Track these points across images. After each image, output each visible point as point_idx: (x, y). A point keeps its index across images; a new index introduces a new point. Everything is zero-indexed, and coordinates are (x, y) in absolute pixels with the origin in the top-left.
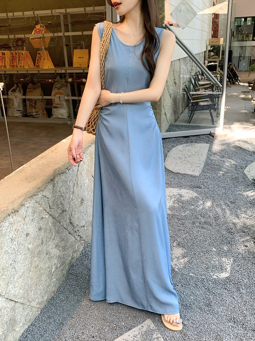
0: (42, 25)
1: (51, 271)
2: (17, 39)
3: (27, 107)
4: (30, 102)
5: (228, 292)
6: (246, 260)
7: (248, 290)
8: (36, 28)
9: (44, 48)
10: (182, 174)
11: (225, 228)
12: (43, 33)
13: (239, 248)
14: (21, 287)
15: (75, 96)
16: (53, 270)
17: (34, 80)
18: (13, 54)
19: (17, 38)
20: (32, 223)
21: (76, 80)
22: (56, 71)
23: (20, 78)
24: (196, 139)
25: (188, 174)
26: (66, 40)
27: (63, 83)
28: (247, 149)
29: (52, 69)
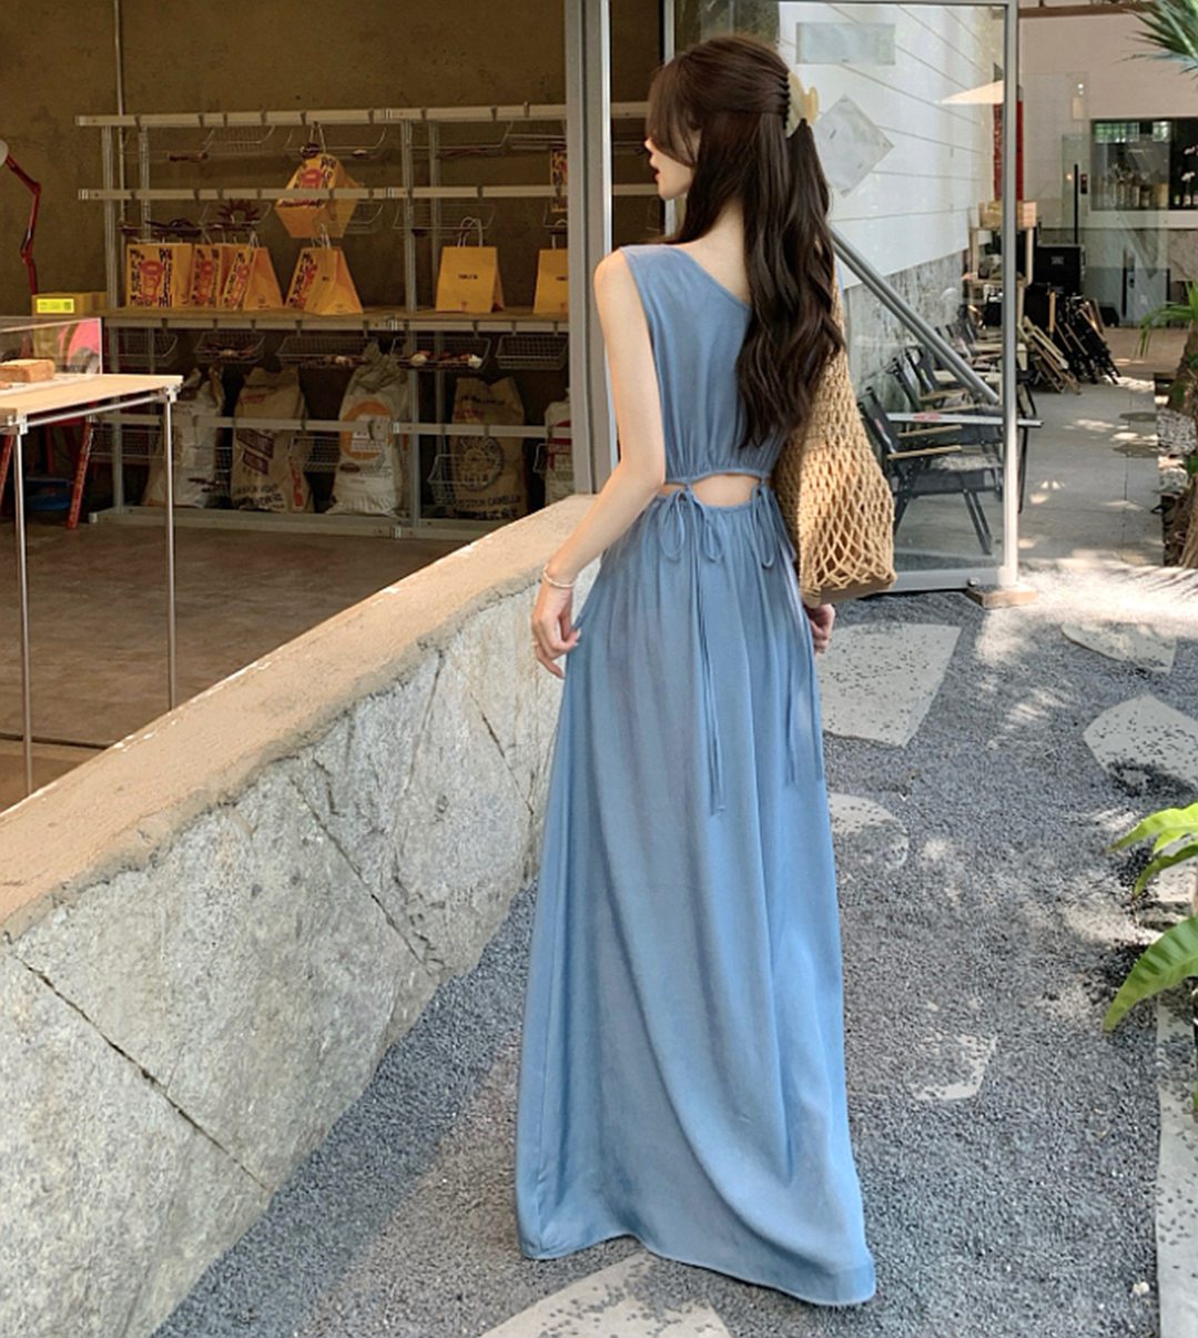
0: (329, 157)
1: (317, 1046)
2: (227, 205)
3: (235, 463)
5: (968, 1147)
6: (1047, 1044)
7: (1043, 1143)
8: (305, 167)
9: (331, 240)
10: (839, 737)
11: (983, 935)
12: (331, 184)
13: (1024, 1003)
14: (219, 1074)
15: (433, 421)
16: (324, 1045)
17: (277, 354)
18: (203, 256)
19: (231, 201)
20: (275, 852)
21: (441, 359)
22: (366, 323)
23: (222, 349)
24: (911, 608)
25: (862, 736)
26: (415, 210)
27: (389, 367)
28: (1106, 653)
29: (352, 317)
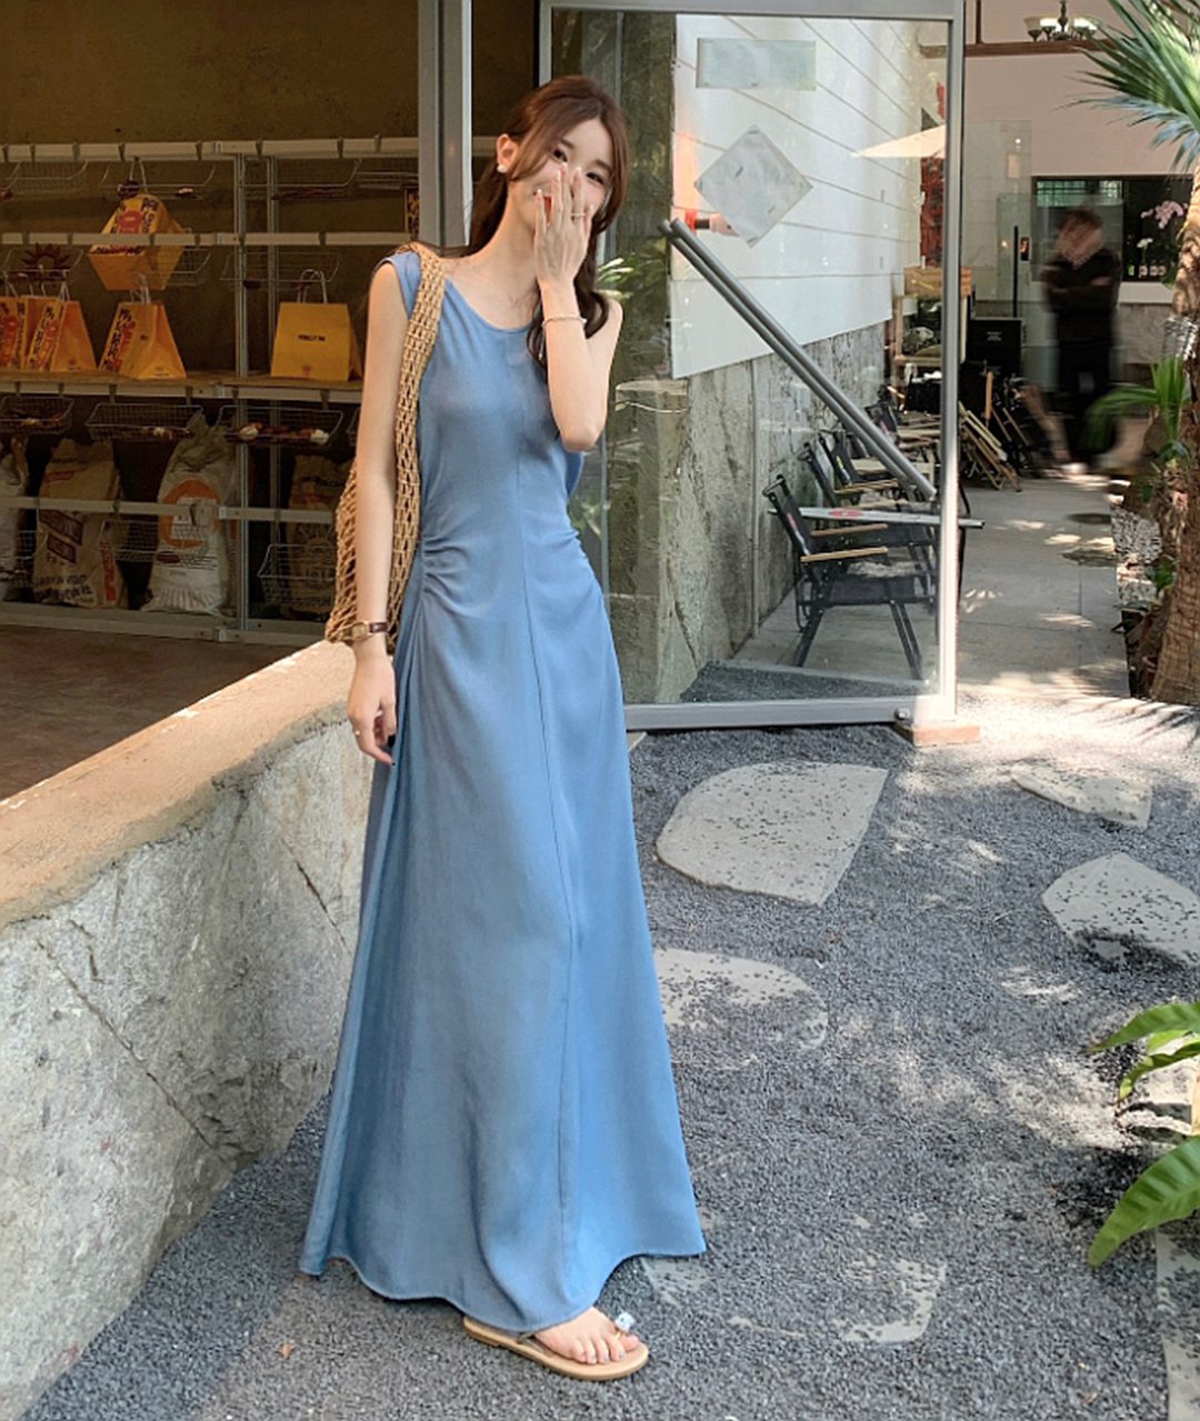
0: (150, 197)
1: (69, 1252)
2: (34, 250)
3: (37, 551)
4: (57, 530)
5: (912, 1404)
6: (1013, 1276)
7: (1011, 1404)
8: (124, 209)
9: (151, 292)
10: (741, 892)
11: (924, 1135)
12: (152, 229)
13: (981, 1223)
15: (266, 505)
17: (86, 425)
18: (7, 311)
19: (37, 245)
21: (277, 432)
22: (189, 390)
23: (25, 417)
24: (826, 744)
25: (769, 892)
26: (249, 262)
27: (216, 440)
29: (175, 383)
